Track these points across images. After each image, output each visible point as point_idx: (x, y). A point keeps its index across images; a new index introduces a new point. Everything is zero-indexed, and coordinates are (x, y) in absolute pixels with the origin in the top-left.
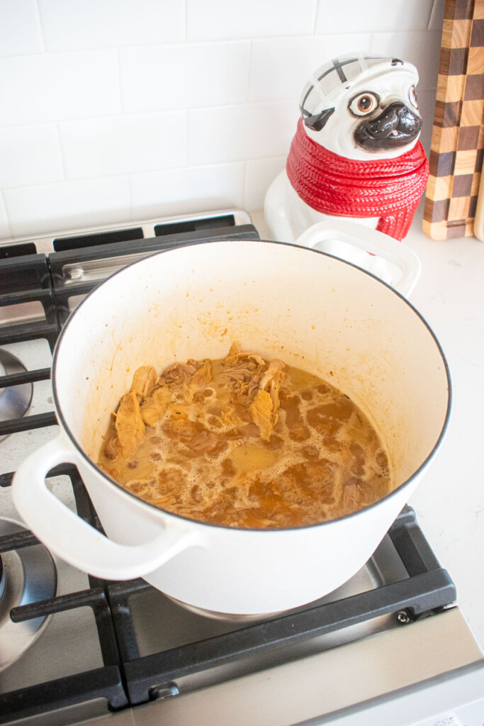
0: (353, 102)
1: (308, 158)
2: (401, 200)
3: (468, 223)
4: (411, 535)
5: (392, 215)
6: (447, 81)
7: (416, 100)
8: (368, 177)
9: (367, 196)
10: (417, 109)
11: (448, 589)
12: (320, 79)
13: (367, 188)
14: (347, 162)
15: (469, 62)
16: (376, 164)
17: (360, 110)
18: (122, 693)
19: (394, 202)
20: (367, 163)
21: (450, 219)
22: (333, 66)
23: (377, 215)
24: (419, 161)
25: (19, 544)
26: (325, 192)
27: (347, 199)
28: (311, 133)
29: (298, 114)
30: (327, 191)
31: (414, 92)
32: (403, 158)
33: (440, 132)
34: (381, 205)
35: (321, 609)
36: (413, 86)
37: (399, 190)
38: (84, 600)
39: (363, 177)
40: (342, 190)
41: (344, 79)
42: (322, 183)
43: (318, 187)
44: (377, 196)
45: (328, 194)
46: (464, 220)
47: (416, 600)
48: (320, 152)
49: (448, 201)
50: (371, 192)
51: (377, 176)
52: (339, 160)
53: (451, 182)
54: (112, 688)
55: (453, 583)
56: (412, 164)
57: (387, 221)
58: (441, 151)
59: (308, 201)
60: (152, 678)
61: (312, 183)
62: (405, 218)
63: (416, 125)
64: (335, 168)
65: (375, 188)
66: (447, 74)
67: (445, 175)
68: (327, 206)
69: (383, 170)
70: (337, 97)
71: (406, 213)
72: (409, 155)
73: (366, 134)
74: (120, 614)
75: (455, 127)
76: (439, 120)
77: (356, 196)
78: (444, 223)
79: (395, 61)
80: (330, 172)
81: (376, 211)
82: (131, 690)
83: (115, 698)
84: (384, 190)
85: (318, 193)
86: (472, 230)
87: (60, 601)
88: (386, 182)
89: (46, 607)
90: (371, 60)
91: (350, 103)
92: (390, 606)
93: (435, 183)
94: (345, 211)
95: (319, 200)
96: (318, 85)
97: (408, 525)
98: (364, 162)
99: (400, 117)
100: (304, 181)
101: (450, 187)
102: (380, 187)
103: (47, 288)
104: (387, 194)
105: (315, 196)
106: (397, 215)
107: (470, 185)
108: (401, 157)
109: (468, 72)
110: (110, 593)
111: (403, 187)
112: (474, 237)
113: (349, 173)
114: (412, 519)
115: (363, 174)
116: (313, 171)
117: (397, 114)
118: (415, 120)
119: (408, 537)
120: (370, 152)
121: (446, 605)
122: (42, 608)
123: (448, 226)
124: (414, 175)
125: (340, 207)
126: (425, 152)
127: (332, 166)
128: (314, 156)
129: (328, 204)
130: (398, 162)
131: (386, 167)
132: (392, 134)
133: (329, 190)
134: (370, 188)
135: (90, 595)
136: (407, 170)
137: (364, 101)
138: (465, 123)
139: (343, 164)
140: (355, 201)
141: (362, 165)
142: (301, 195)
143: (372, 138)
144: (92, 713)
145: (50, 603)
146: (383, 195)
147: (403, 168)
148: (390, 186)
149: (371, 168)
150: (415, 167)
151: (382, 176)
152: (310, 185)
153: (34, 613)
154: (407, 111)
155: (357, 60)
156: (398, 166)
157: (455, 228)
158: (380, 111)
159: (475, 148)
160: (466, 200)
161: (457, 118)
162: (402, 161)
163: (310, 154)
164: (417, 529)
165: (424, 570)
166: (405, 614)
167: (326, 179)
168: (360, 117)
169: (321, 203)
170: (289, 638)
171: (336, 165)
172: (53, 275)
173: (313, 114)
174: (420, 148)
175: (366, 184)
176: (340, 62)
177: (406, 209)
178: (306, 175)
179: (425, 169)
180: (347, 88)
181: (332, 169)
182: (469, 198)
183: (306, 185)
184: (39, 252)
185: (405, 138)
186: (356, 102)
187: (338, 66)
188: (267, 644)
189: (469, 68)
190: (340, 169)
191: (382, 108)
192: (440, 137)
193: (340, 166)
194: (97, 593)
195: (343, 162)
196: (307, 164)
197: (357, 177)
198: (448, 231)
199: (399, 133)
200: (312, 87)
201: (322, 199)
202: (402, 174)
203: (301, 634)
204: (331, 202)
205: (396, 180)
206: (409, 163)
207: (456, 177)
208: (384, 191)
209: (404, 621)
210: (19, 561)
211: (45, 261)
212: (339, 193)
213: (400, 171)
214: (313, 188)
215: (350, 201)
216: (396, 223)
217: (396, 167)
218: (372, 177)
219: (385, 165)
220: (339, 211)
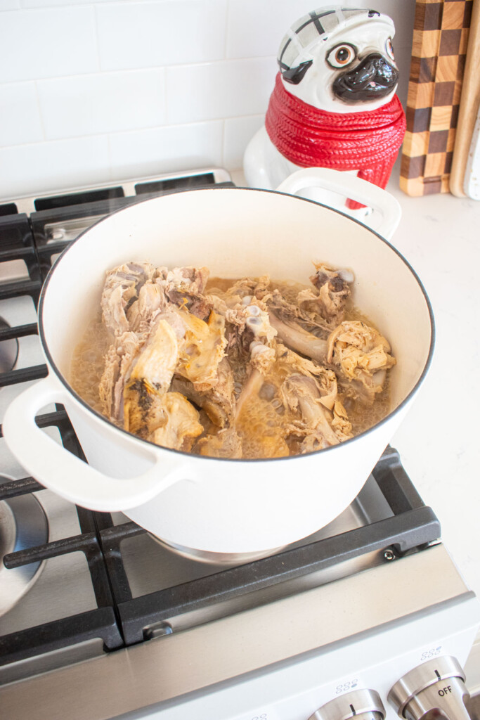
0: (331, 54)
1: (286, 111)
2: (380, 152)
3: (444, 179)
4: (395, 476)
5: (371, 168)
6: (422, 36)
7: (393, 52)
8: (347, 129)
9: (346, 149)
10: (394, 61)
11: (433, 525)
12: (297, 32)
13: (345, 140)
14: (326, 115)
15: (444, 17)
16: (355, 116)
17: (338, 62)
18: (118, 633)
19: (372, 155)
20: (346, 116)
21: (427, 175)
22: (310, 18)
23: (355, 168)
24: (396, 114)
25: (9, 493)
26: (304, 146)
27: (326, 152)
28: (289, 87)
29: (276, 69)
30: (306, 144)
31: (391, 44)
32: (380, 111)
33: (416, 87)
34: (360, 158)
35: (309, 547)
36: (390, 38)
37: (377, 143)
38: (77, 545)
39: (341, 129)
40: (321, 143)
41: (321, 31)
42: (302, 136)
43: (298, 141)
44: (356, 148)
45: (308, 147)
46: (439, 177)
47: (403, 536)
48: (298, 105)
49: (424, 158)
50: (349, 145)
51: (355, 129)
52: (318, 113)
53: (427, 139)
54: (107, 628)
55: (437, 520)
56: (389, 116)
57: (366, 174)
58: (417, 107)
59: (287, 155)
60: (145, 617)
61: (291, 137)
62: (383, 171)
63: (393, 77)
64: (314, 121)
65: (353, 140)
66: (423, 29)
67: (421, 131)
68: (306, 159)
69: (361, 123)
71: (384, 166)
72: (387, 108)
73: (344, 85)
74: (112, 559)
75: (431, 83)
76: (415, 76)
77: (335, 149)
78: (421, 179)
79: (372, 13)
80: (309, 125)
81: (354, 163)
82: (126, 630)
83: (110, 637)
84: (362, 142)
85: (297, 146)
86: (448, 186)
87: (53, 546)
88: (364, 135)
89: (38, 553)
90: (348, 12)
91: (328, 55)
92: (377, 543)
93: (411, 139)
94: (325, 164)
95: (299, 154)
96: (295, 38)
97: (393, 466)
98: (342, 114)
99: (377, 68)
100: (284, 135)
101: (426, 143)
102: (358, 140)
103: (30, 246)
104: (365, 146)
105: (294, 150)
106: (376, 167)
107: (446, 141)
108: (378, 110)
109: (443, 27)
110: (102, 538)
111: (380, 139)
112: (450, 193)
113: (327, 126)
114: (396, 460)
115: (341, 127)
116: (292, 125)
117: (375, 66)
118: (393, 72)
119: (393, 476)
120: (349, 104)
121: (430, 542)
122: (35, 554)
123: (425, 182)
124: (392, 128)
125: (319, 160)
126: (402, 106)
127: (311, 119)
128: (293, 110)
129: (307, 157)
130: (376, 114)
131: (364, 120)
132: (370, 86)
133: (309, 143)
134: (349, 140)
135: (82, 540)
136: (385, 122)
137: (342, 52)
138: (440, 78)
139: (322, 117)
140: (334, 154)
141: (341, 117)
142: (280, 149)
143: (350, 90)
144: (88, 654)
145: (43, 549)
146: (362, 147)
148: (368, 139)
149: (350, 121)
150: (392, 119)
151: (360, 128)
152: (290, 139)
153: (27, 559)
154: (385, 63)
155: (334, 12)
156: (376, 118)
157: (431, 184)
158: (358, 63)
159: (450, 104)
160: (442, 156)
161: (432, 74)
162: (380, 114)
163: (289, 107)
164: (401, 470)
165: (409, 508)
166: (391, 551)
167: (306, 132)
168: (338, 69)
169: (301, 157)
170: (280, 575)
171: (315, 118)
172: (35, 234)
173: (291, 68)
174: (397, 101)
175: (345, 136)
176: (317, 14)
177: (384, 162)
178: (285, 129)
179: (402, 122)
180: (325, 40)
181: (311, 122)
182: (444, 154)
183: (285, 139)
184: (20, 211)
185: (383, 90)
186: (333, 54)
187: (315, 19)
188: (258, 582)
189: (443, 23)
190: (319, 122)
191: (360, 59)
192: (416, 93)
193: (319, 119)
194: (88, 538)
195: (322, 115)
196: (286, 118)
197: (335, 129)
198: (425, 188)
199: (377, 85)
200: (290, 40)
201: (301, 152)
202: (380, 126)
203: (292, 571)
204: (310, 155)
205: (374, 133)
206: (387, 116)
207: (432, 133)
208: (363, 144)
209: (390, 558)
210: (11, 513)
211: (27, 221)
212: (318, 146)
213: (378, 124)
214: (292, 142)
215: (329, 153)
216: (375, 177)
217: (374, 120)
218: (351, 129)
219: (363, 118)
220: (318, 164)
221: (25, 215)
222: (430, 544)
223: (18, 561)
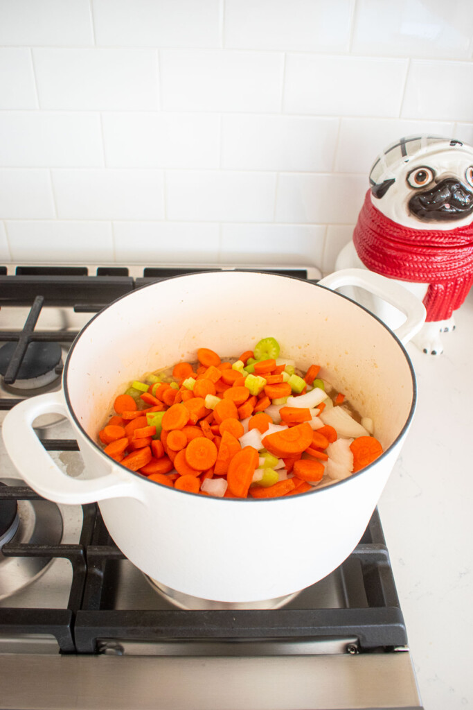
0: (411, 175)
2: (450, 270)
4: (380, 573)
5: (441, 283)
8: (418, 244)
9: (416, 262)
10: (472, 187)
11: (396, 627)
12: (386, 153)
13: (416, 254)
14: (401, 229)
16: (428, 233)
17: (416, 182)
18: (70, 635)
19: (442, 271)
22: (399, 142)
25: (29, 497)
26: (378, 254)
27: (396, 262)
28: (375, 201)
30: (380, 253)
31: (472, 172)
32: (457, 232)
34: (430, 272)
36: (472, 166)
37: (447, 261)
38: (64, 551)
39: (414, 243)
40: (394, 253)
41: (404, 154)
42: (380, 247)
43: (373, 249)
44: (426, 262)
45: (381, 256)
47: (361, 628)
48: (378, 217)
50: (421, 259)
51: (427, 244)
54: (62, 627)
55: (403, 623)
56: (466, 238)
57: (436, 289)
61: (368, 244)
62: (455, 288)
63: (471, 202)
64: (390, 233)
65: (424, 255)
68: (379, 266)
69: (433, 239)
70: (397, 170)
71: (456, 284)
72: (464, 230)
73: (419, 204)
74: (94, 575)
77: (405, 260)
79: (453, 142)
80: (385, 236)
81: (424, 277)
82: (77, 635)
84: (433, 258)
88: (435, 251)
89: (31, 549)
90: (432, 140)
91: (408, 176)
94: (395, 274)
95: (373, 261)
96: (383, 158)
97: (380, 563)
98: (417, 230)
99: (452, 192)
102: (429, 255)
104: (436, 262)
105: (370, 257)
106: (447, 284)
108: (455, 230)
110: (88, 552)
111: (452, 258)
113: (401, 239)
114: (384, 557)
115: (414, 241)
116: (371, 234)
117: (450, 190)
118: (470, 197)
119: (378, 573)
120: (423, 221)
121: (397, 646)
122: (28, 549)
124: (466, 249)
125: (390, 269)
127: (387, 230)
128: (373, 221)
129: (380, 265)
130: (451, 234)
131: (437, 238)
132: (444, 207)
134: (420, 254)
135: (70, 549)
136: (459, 243)
137: (421, 174)
139: (398, 230)
140: (405, 265)
141: (414, 232)
143: (424, 208)
145: (36, 547)
146: (432, 262)
147: (455, 240)
148: (440, 256)
149: (423, 237)
150: (467, 241)
151: (432, 245)
152: (367, 247)
153: (21, 551)
154: (461, 188)
155: (420, 138)
156: (449, 238)
158: (434, 185)
162: (455, 234)
164: (388, 569)
165: (382, 605)
168: (415, 188)
169: (374, 264)
171: (390, 230)
173: (377, 184)
175: (416, 250)
176: (406, 139)
178: (365, 237)
180: (406, 162)
181: (387, 233)
183: (364, 246)
185: (458, 212)
187: (403, 143)
188: (206, 629)
190: (395, 234)
191: (436, 182)
193: (395, 232)
194: (76, 549)
195: (397, 228)
197: (408, 243)
199: (451, 207)
200: (379, 159)
201: (375, 260)
202: (453, 246)
204: (382, 264)
205: (446, 251)
206: (462, 237)
209: (353, 652)
210: (34, 518)
211: (131, 284)
212: (390, 255)
213: (450, 243)
214: (369, 249)
215: (400, 264)
216: (445, 293)
217: (447, 239)
218: (422, 244)
219: (437, 235)
220: (389, 272)
221: (132, 278)
222: (396, 649)
223: (13, 551)
